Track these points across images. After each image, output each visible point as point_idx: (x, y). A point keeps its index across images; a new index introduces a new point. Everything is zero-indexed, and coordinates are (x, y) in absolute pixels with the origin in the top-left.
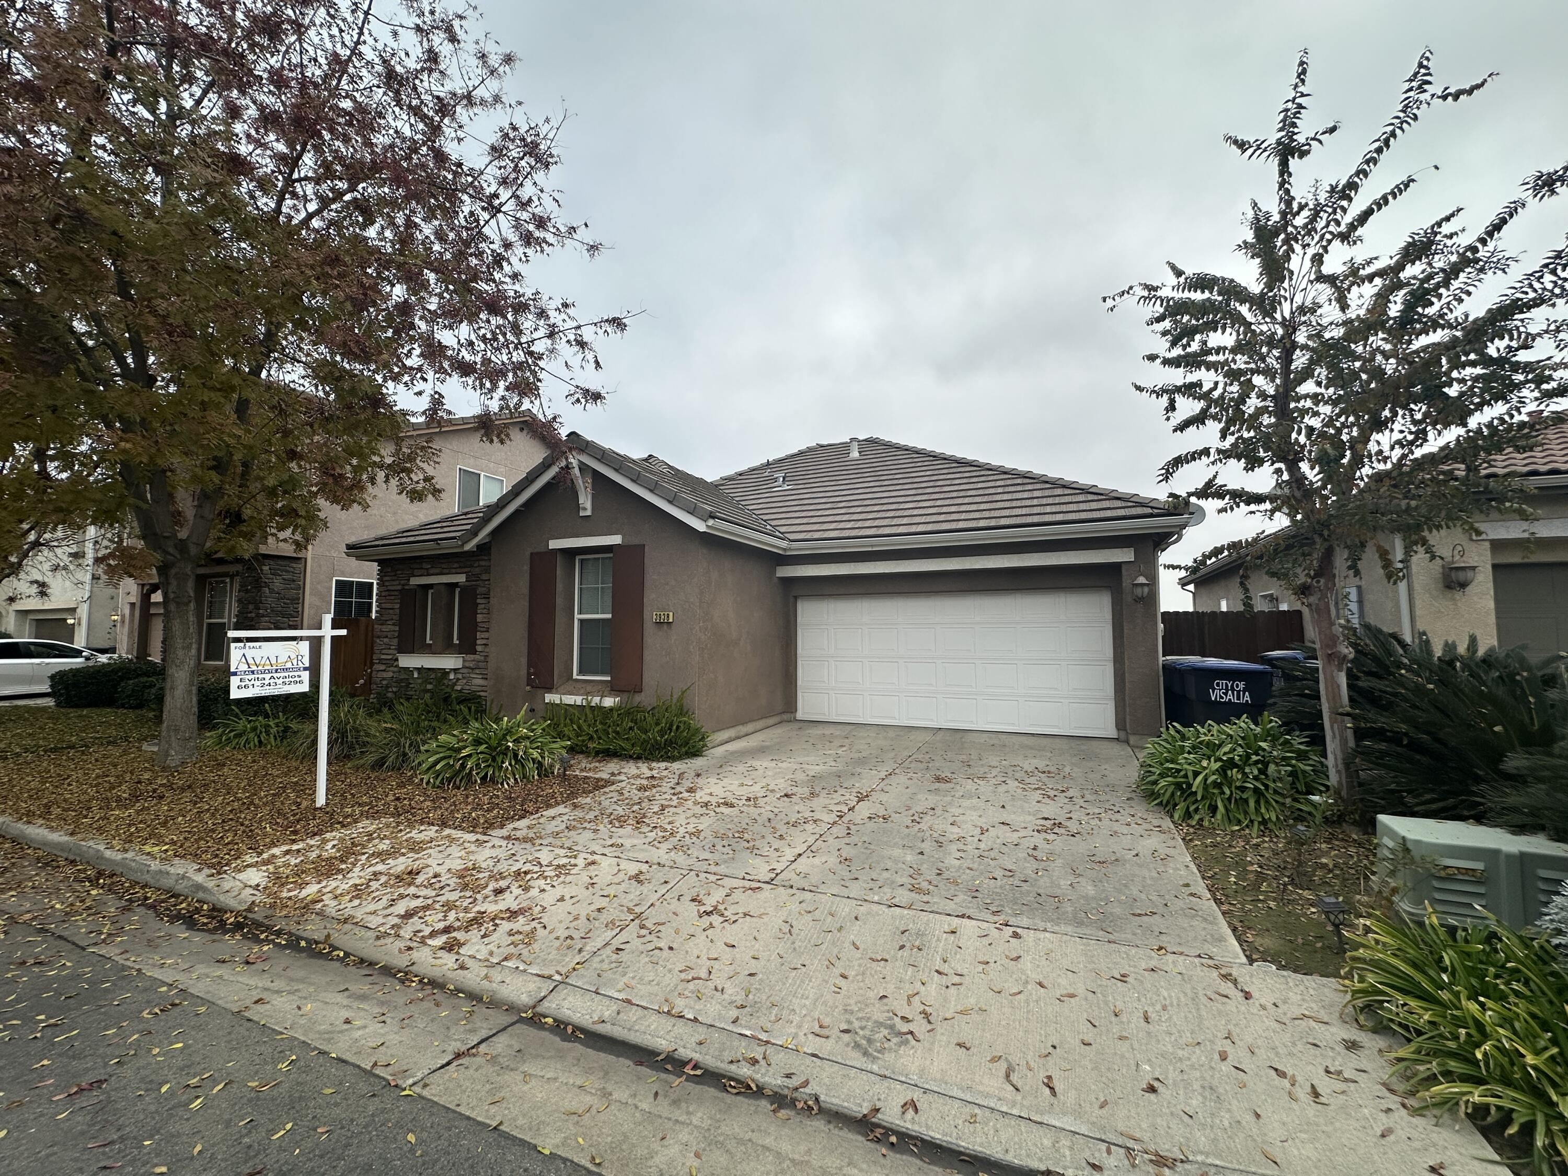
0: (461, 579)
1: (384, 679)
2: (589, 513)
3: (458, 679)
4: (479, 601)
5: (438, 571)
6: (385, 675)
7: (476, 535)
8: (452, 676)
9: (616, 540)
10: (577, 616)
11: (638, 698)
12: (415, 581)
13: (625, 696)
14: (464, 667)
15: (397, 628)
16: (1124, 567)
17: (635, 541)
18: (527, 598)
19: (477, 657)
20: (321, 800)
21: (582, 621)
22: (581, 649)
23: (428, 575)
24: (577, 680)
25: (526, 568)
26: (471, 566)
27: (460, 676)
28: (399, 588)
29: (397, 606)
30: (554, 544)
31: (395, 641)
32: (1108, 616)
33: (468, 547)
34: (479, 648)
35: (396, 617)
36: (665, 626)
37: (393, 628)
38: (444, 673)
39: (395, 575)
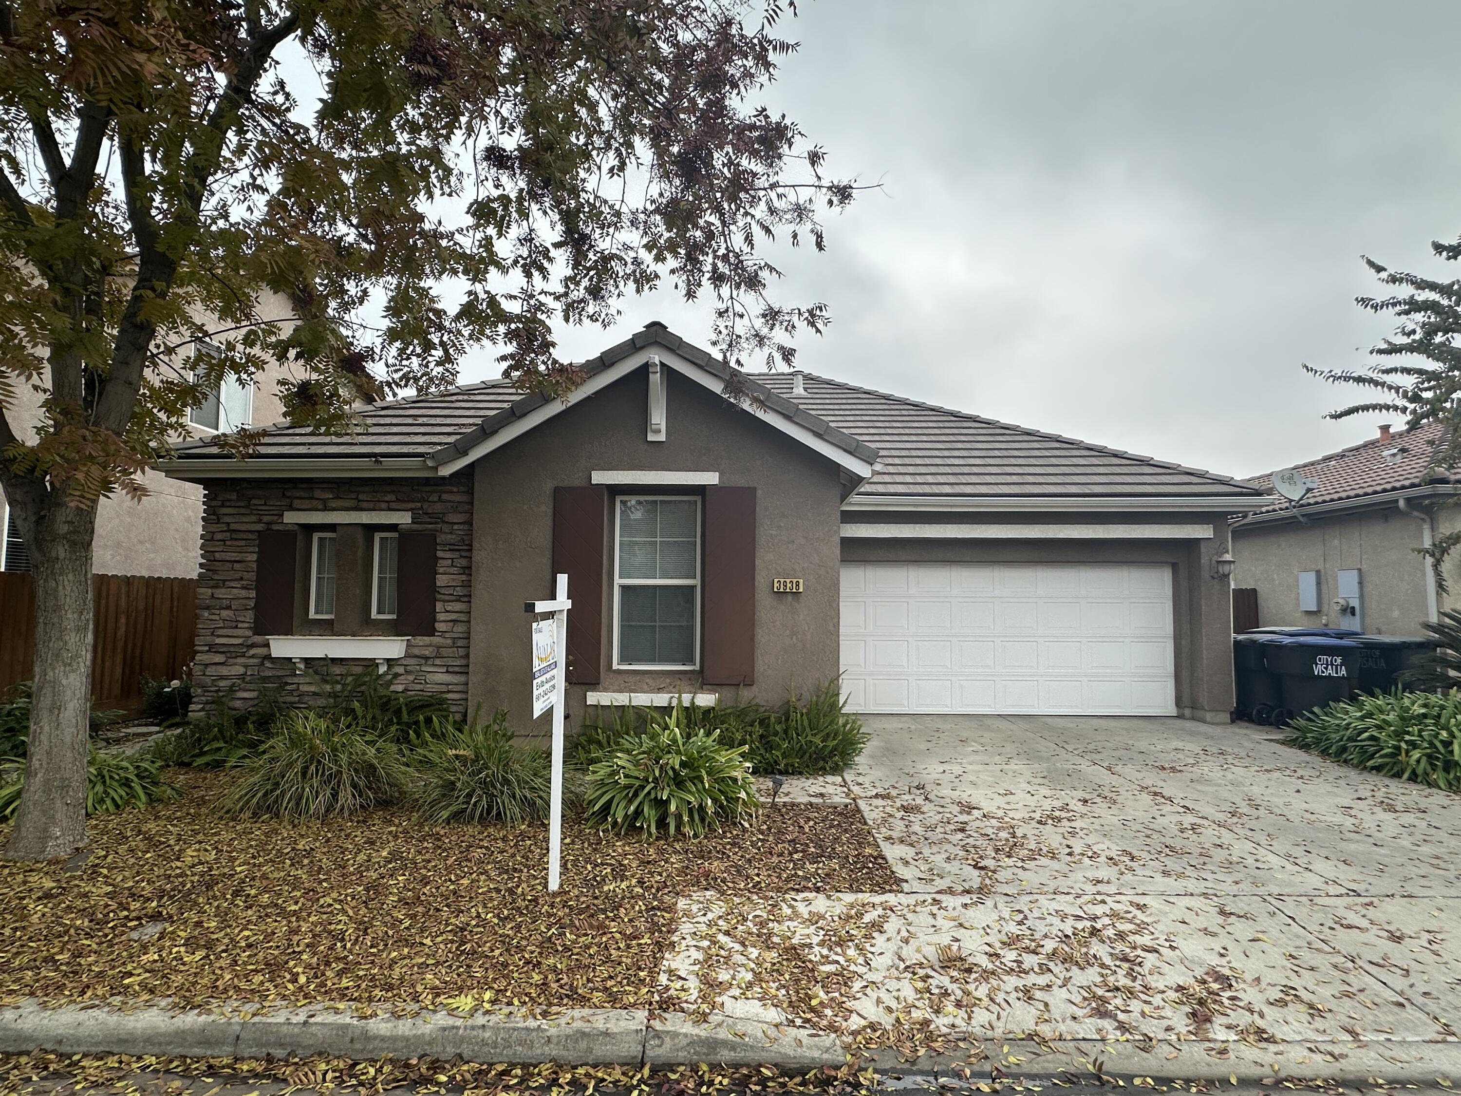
2: (662, 437)
4: (440, 554)
5: (347, 504)
8: (382, 669)
9: (710, 478)
10: (618, 581)
11: (746, 694)
13: (728, 692)
14: (407, 656)
15: (253, 594)
16: (1203, 547)
17: (740, 481)
18: (548, 554)
19: (435, 640)
20: (554, 884)
21: (624, 588)
22: (623, 627)
23: (325, 509)
24: (619, 672)
25: (546, 509)
28: (260, 527)
30: (599, 477)
32: (1168, 591)
33: (446, 471)
36: (790, 598)
39: (247, 507)
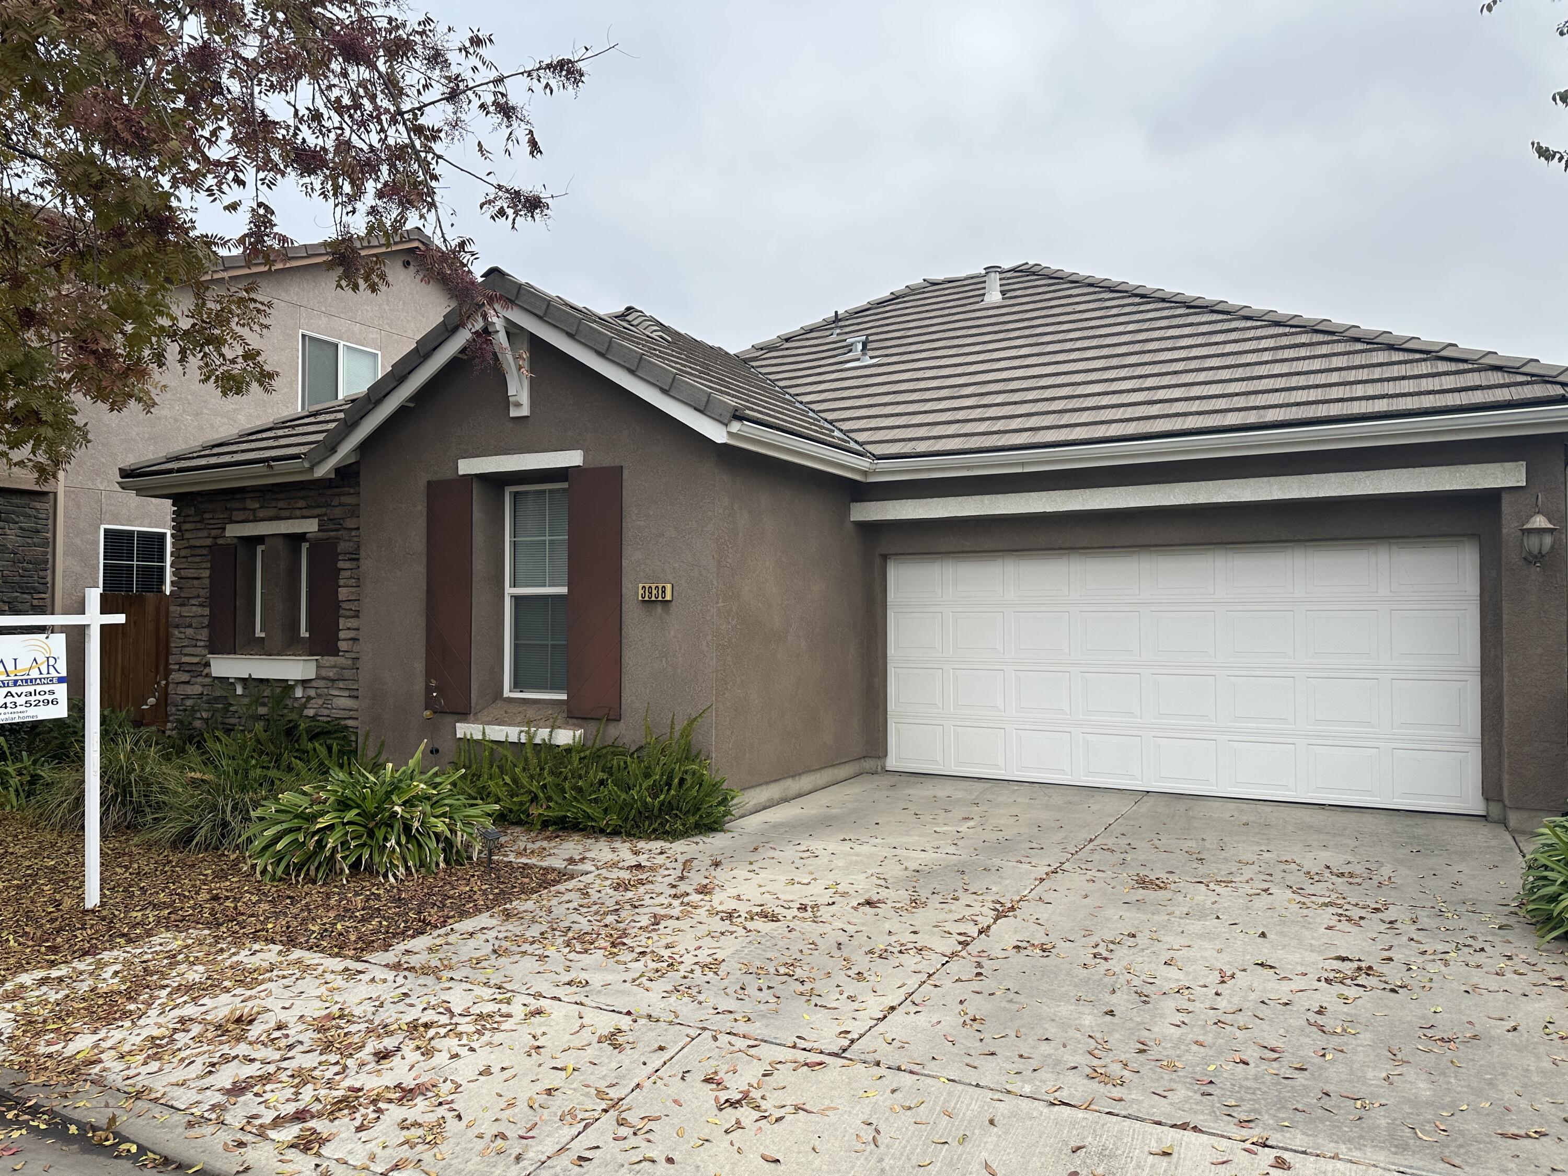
0: (310, 526)
1: (188, 697)
2: (525, 411)
3: (309, 698)
4: (341, 565)
5: (271, 512)
6: (189, 690)
7: (333, 450)
8: (299, 693)
9: (572, 458)
10: (509, 590)
11: (613, 731)
12: (234, 531)
13: (593, 727)
14: (318, 677)
15: (207, 611)
16: (1506, 500)
17: (606, 460)
18: (424, 559)
19: (339, 660)
20: (93, 898)
21: (517, 599)
22: (517, 648)
23: (256, 520)
24: (510, 700)
25: (421, 507)
26: (326, 505)
27: (312, 693)
28: (208, 542)
29: (207, 573)
30: (468, 466)
31: (204, 634)
32: (1472, 587)
33: (323, 471)
34: (343, 645)
35: (204, 593)
36: (659, 608)
37: (200, 610)
38: (286, 686)
39: (201, 521)
